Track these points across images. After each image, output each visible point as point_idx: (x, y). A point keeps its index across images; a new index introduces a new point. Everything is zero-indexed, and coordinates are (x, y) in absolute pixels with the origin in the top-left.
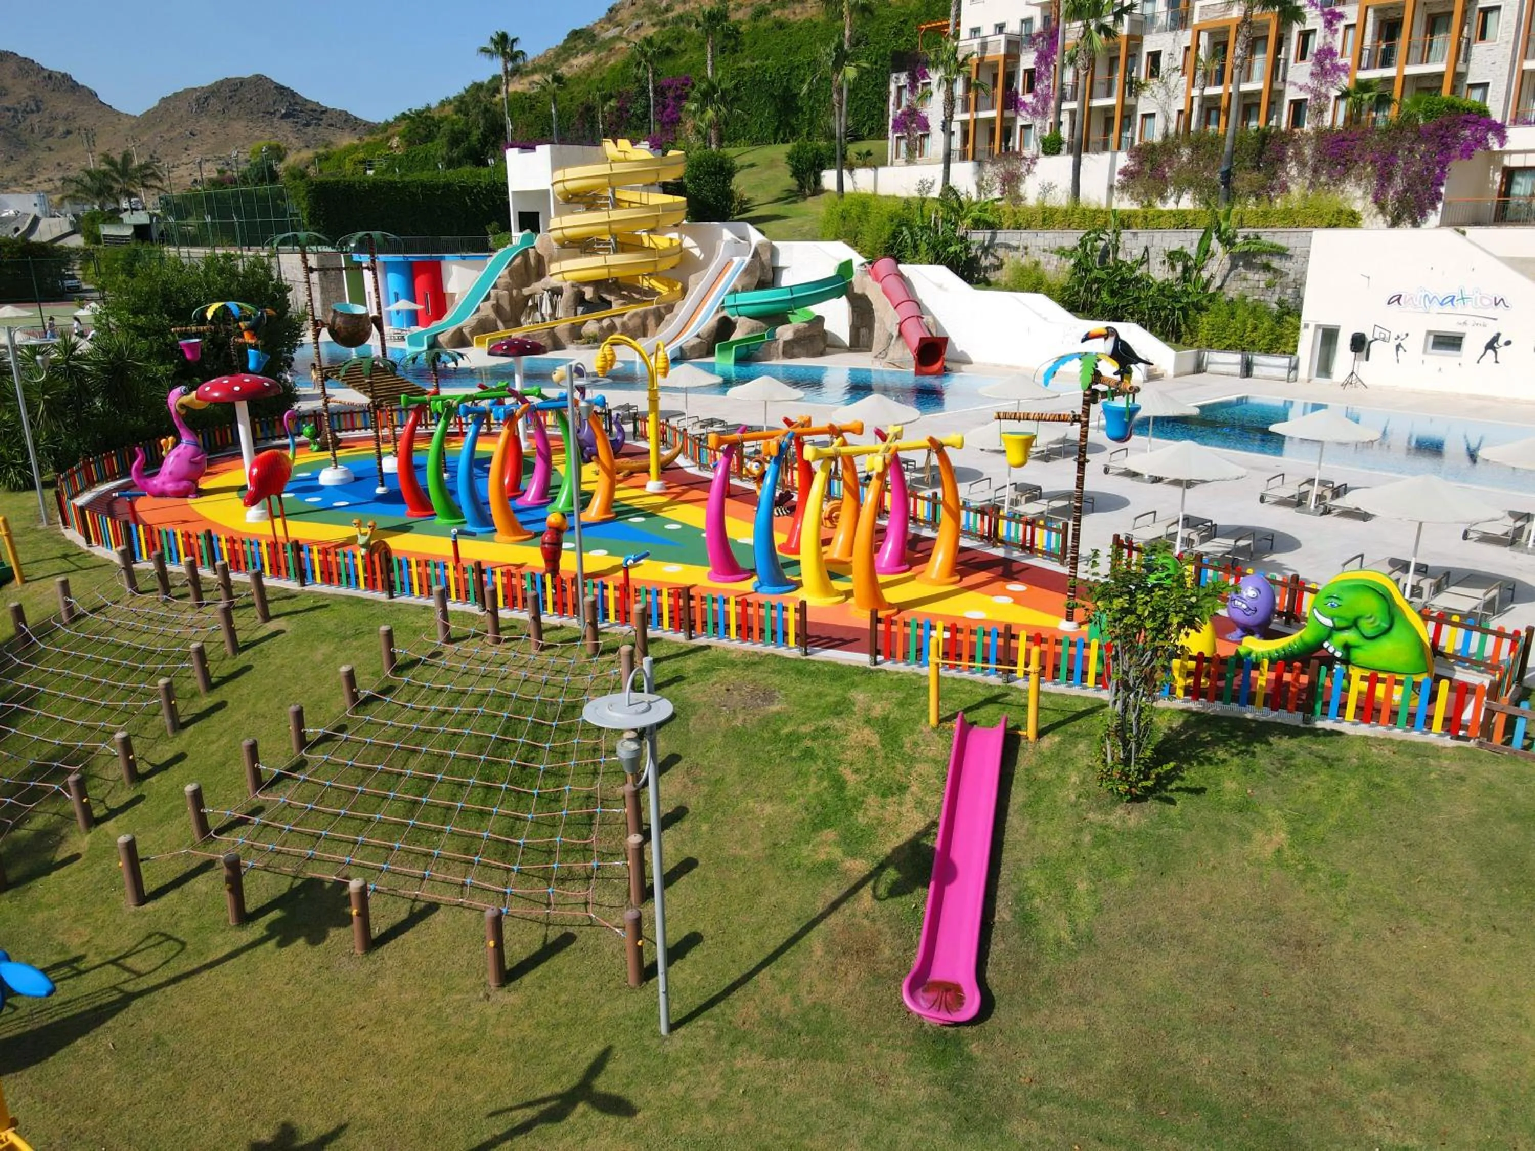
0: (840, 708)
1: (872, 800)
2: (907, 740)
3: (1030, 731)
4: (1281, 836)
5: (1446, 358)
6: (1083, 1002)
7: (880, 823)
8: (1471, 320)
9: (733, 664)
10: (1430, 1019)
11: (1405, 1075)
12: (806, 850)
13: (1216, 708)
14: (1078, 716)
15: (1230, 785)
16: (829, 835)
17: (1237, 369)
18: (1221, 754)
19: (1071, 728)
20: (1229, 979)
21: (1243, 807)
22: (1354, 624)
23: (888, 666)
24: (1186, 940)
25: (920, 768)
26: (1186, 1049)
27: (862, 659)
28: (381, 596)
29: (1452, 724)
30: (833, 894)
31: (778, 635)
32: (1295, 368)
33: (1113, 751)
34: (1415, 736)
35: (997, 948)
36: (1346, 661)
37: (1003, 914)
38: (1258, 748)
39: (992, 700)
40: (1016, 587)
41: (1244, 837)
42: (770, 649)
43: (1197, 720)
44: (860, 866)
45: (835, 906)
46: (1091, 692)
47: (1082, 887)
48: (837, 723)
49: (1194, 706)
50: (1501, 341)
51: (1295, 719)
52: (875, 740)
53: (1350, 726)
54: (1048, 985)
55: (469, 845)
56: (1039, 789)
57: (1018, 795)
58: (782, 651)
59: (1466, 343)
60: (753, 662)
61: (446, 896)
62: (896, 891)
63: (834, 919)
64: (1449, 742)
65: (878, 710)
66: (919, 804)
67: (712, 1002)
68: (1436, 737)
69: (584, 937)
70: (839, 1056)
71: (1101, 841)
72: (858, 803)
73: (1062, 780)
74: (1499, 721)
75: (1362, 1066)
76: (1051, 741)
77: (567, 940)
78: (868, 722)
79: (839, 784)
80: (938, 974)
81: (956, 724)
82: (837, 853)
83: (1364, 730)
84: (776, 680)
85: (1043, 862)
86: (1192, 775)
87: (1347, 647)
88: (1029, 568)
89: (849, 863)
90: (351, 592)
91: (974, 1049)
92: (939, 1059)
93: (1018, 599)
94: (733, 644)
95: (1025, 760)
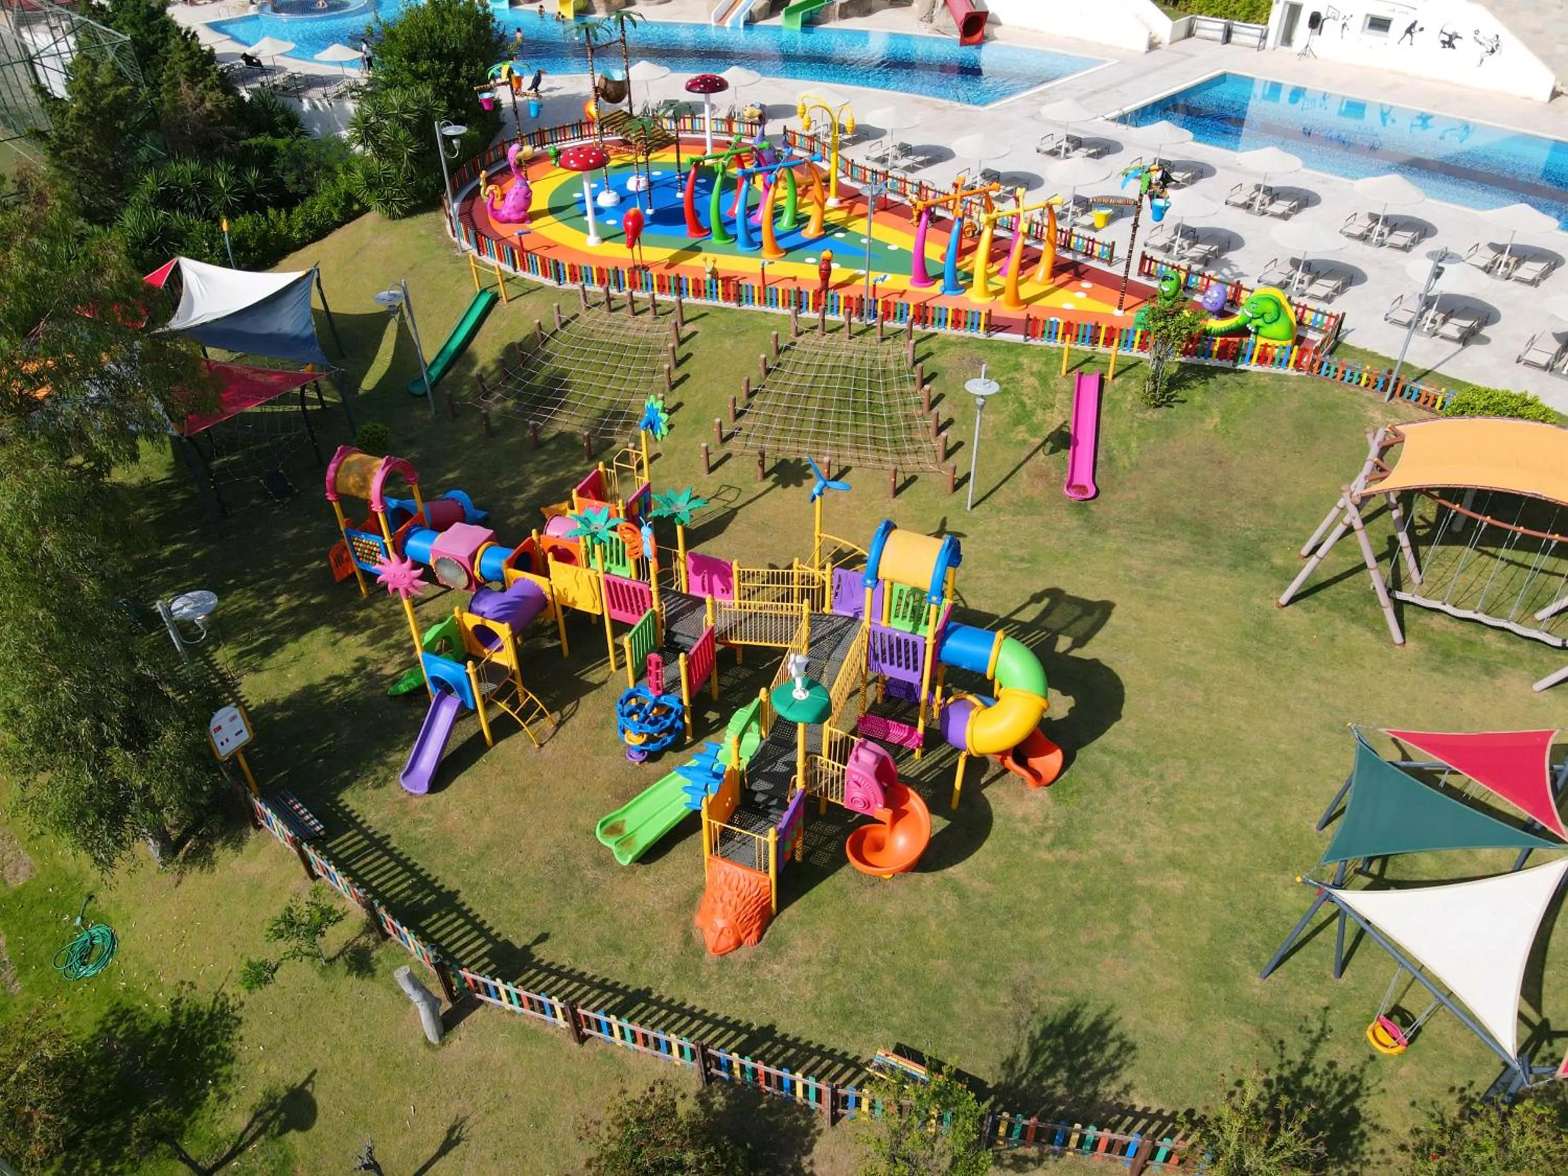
0: (1018, 367)
1: (1039, 412)
2: (1052, 383)
3: (1109, 376)
4: (1217, 420)
5: (1376, 37)
6: (1134, 489)
7: (1045, 421)
8: (1398, 8)
9: (953, 344)
10: (1265, 486)
11: (1253, 505)
12: (1012, 435)
13: (1194, 360)
14: (1130, 367)
15: (1198, 398)
16: (1022, 428)
17: (1220, 35)
18: (1194, 383)
19: (1128, 373)
20: (1191, 477)
21: (1203, 408)
22: (1262, 316)
23: (1032, 342)
24: (1176, 463)
25: (1059, 396)
26: (1173, 502)
27: (1019, 338)
28: (733, 305)
29: (1298, 365)
30: (1027, 453)
31: (975, 326)
32: (1264, 37)
33: (1149, 386)
34: (1281, 371)
35: (1099, 471)
36: (1256, 333)
37: (1101, 458)
38: (1210, 380)
39: (1088, 360)
40: (1086, 285)
41: (1202, 421)
42: (968, 334)
43: (1184, 367)
44: (1038, 441)
45: (1029, 458)
46: (1135, 353)
47: (1134, 445)
48: (1018, 376)
49: (1183, 359)
50: (1417, 27)
51: (1228, 364)
52: (1036, 383)
53: (1253, 367)
54: (1121, 483)
55: (856, 439)
56: (1115, 404)
57: (1105, 407)
58: (975, 335)
59: (1393, 26)
60: (966, 343)
61: (854, 463)
62: (1053, 451)
63: (1029, 463)
64: (1295, 373)
65: (1035, 368)
66: (1061, 412)
67: (984, 498)
68: (1290, 371)
69: (921, 476)
70: (1041, 514)
71: (1142, 425)
72: (1033, 413)
73: (1124, 399)
74: (1316, 365)
75: (1238, 503)
76: (1118, 381)
77: (913, 479)
78: (1032, 374)
79: (1023, 405)
80: (1076, 482)
81: (1075, 374)
82: (1027, 436)
83: (1259, 369)
84: (980, 353)
85: (1117, 436)
86: (1182, 394)
87: (1257, 327)
88: (1089, 269)
89: (1032, 440)
90: (716, 303)
91: (1093, 508)
92: (1080, 512)
93: (1089, 293)
94: (947, 331)
95: (1107, 390)
